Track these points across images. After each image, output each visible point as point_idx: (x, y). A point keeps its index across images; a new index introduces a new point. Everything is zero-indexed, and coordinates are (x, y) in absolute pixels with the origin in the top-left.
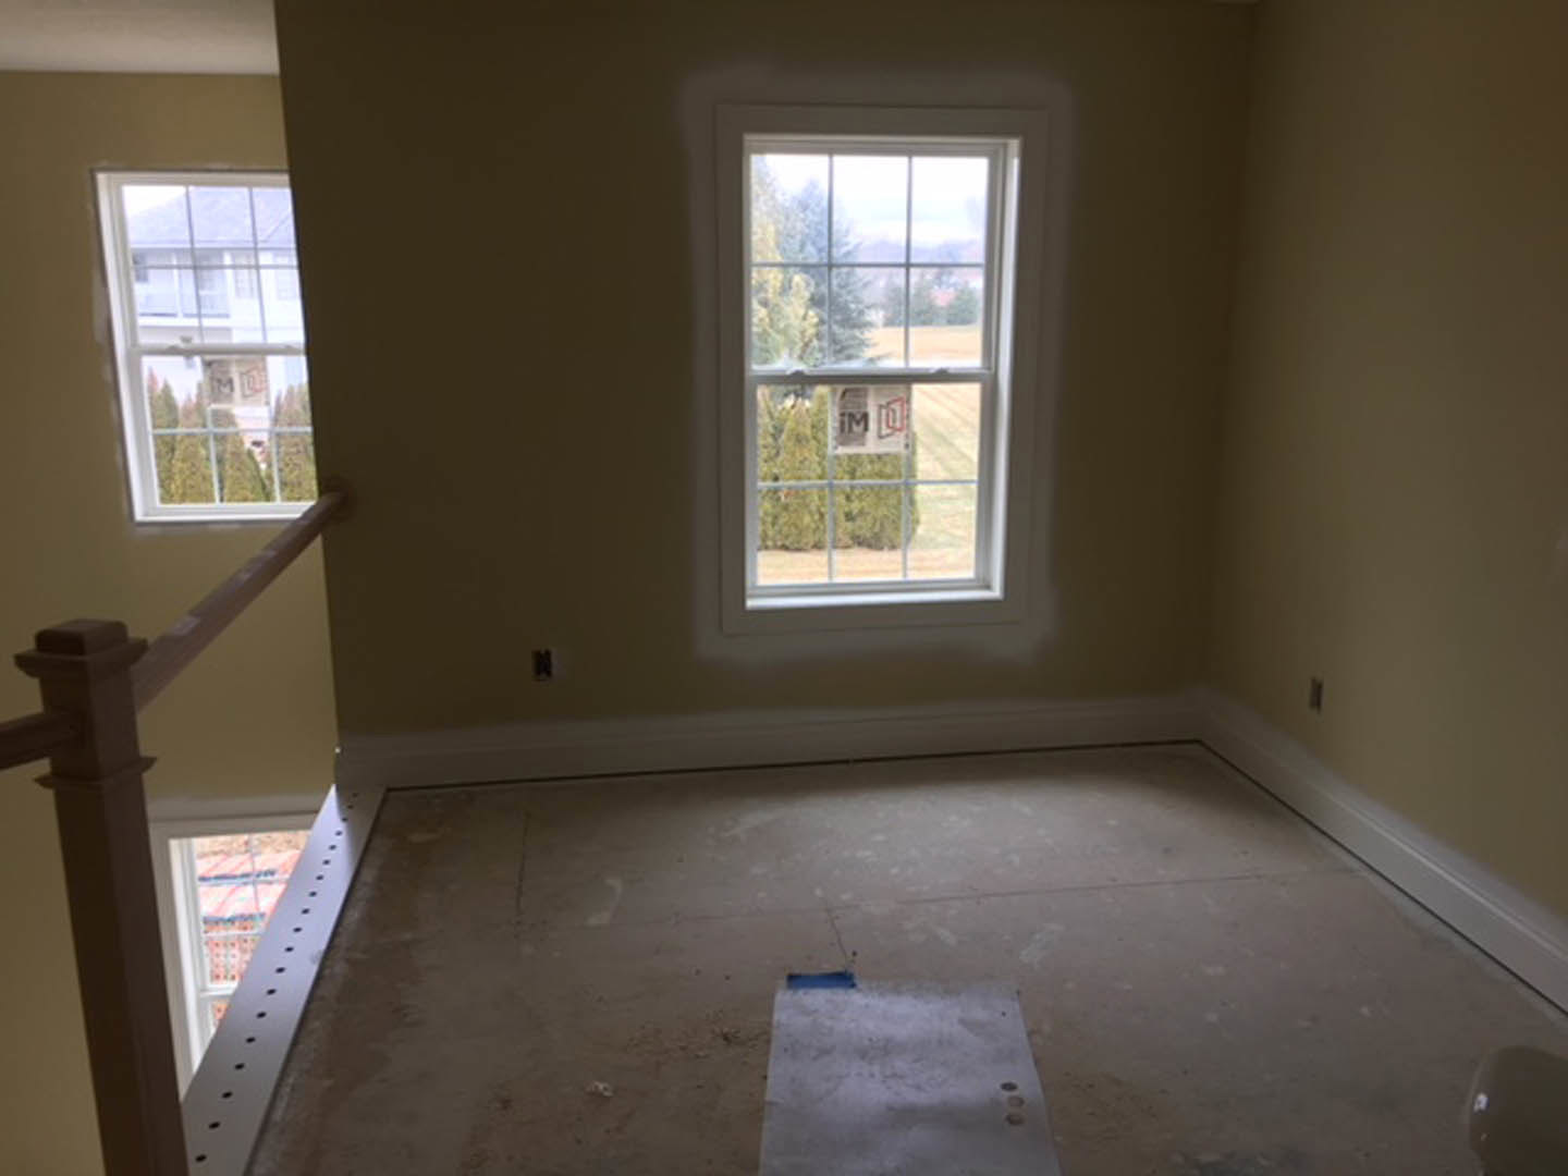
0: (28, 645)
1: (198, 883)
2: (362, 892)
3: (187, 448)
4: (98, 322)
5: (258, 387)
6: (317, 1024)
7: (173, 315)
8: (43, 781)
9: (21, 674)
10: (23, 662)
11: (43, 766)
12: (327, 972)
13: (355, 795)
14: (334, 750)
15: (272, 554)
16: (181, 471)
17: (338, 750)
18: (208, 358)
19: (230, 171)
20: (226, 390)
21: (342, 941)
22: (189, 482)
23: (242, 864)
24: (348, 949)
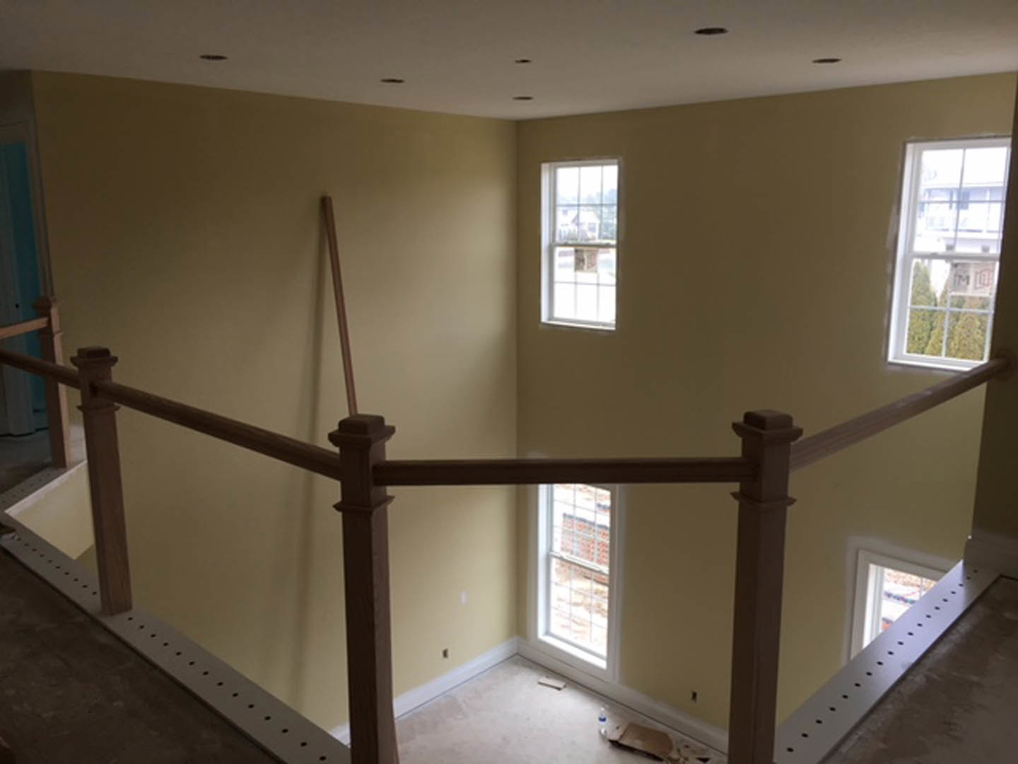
0: (740, 419)
1: (883, 596)
2: (955, 637)
3: (967, 319)
4: (890, 237)
5: (986, 282)
6: (890, 707)
7: (980, 231)
8: (734, 495)
9: (734, 434)
10: (736, 427)
11: (735, 487)
12: (910, 677)
13: (976, 571)
14: (968, 536)
15: (929, 393)
16: (960, 334)
17: (970, 537)
18: (956, 261)
19: (995, 137)
20: (964, 283)
21: (929, 662)
22: (963, 342)
23: (914, 593)
24: (930, 670)
